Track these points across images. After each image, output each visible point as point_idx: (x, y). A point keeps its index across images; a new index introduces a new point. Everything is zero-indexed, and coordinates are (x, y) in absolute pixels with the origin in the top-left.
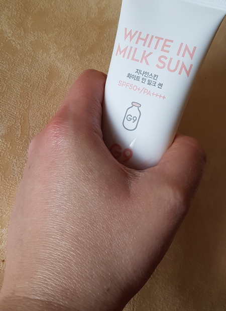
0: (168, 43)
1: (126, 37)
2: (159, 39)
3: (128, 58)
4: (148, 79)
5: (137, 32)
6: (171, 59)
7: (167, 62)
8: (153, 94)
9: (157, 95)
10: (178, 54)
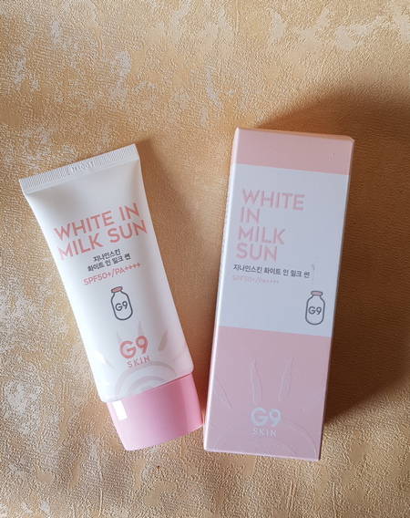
0: (106, 216)
1: (61, 236)
2: (95, 217)
3: (77, 254)
4: (111, 259)
5: (69, 225)
6: (120, 227)
7: (118, 232)
8: (126, 268)
9: (130, 267)
10: (124, 219)
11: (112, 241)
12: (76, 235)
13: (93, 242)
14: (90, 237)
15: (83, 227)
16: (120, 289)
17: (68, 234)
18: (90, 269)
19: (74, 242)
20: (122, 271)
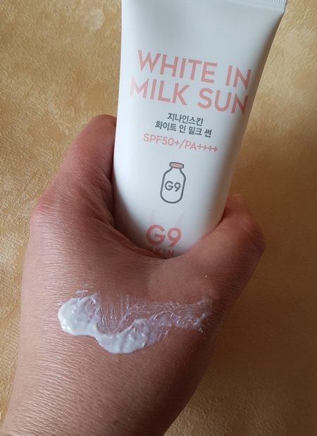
0: (209, 68)
1: (143, 65)
2: (195, 63)
4: (188, 126)
5: (158, 55)
7: (213, 97)
8: (200, 147)
9: (205, 147)
10: (227, 84)
11: (200, 104)
12: (162, 73)
13: (178, 94)
14: (177, 85)
15: (174, 67)
16: (181, 167)
17: (152, 66)
18: (159, 124)
19: (155, 81)
20: (193, 147)
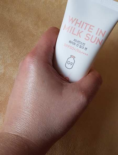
0: (91, 27)
1: (70, 21)
2: (87, 24)
3: (70, 32)
5: (76, 19)
6: (93, 36)
9: (84, 53)
11: (85, 38)
12: (75, 25)
13: (79, 33)
14: (79, 30)
15: (80, 24)
16: (74, 57)
17: (73, 22)
18: (70, 42)
20: (80, 52)
